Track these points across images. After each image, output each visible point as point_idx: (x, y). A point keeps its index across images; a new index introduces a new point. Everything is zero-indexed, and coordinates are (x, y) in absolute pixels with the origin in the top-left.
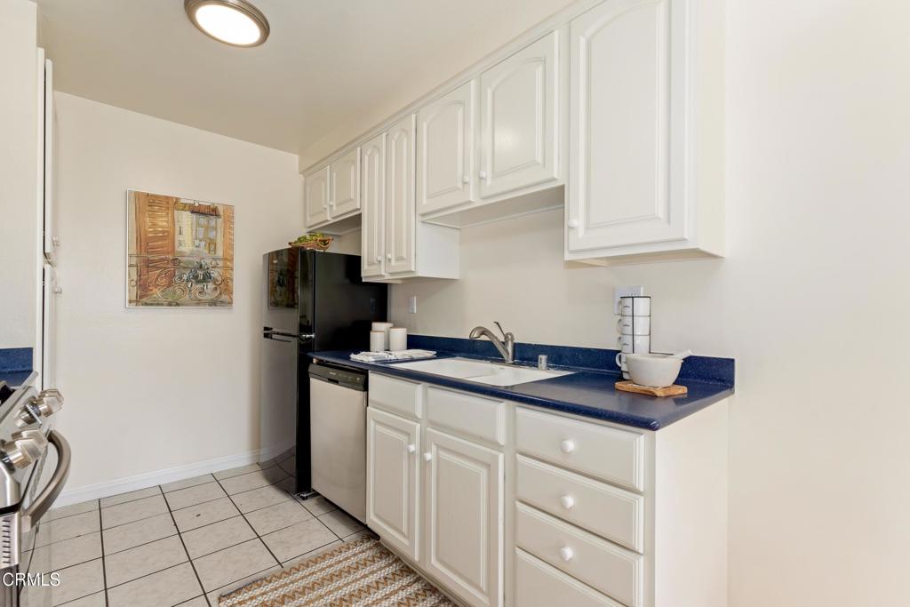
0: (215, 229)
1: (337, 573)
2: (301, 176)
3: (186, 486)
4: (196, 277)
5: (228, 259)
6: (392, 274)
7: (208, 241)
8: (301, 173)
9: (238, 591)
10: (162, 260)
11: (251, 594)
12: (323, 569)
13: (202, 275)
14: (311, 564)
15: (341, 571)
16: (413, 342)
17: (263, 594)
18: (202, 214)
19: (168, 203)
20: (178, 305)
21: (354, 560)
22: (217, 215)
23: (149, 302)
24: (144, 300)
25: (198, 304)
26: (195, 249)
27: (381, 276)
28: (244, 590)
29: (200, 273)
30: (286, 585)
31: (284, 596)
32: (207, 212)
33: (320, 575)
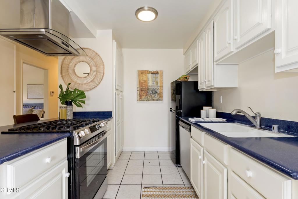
0: (158, 78)
1: (177, 195)
2: (184, 56)
3: (151, 153)
4: (153, 93)
5: (161, 86)
6: (207, 87)
7: (156, 82)
8: (184, 55)
9: (149, 188)
10: (144, 88)
11: (151, 190)
12: (174, 192)
13: (154, 92)
14: (171, 188)
15: (179, 195)
16: (219, 115)
17: (154, 192)
18: (154, 74)
19: (146, 72)
20: (148, 101)
21: (185, 193)
22: (158, 74)
23: (142, 100)
24: (141, 100)
25: (153, 101)
26: (153, 84)
27: (204, 88)
28: (150, 188)
29: (154, 91)
30: (161, 192)
31: (159, 195)
32: (155, 73)
33: (172, 193)
